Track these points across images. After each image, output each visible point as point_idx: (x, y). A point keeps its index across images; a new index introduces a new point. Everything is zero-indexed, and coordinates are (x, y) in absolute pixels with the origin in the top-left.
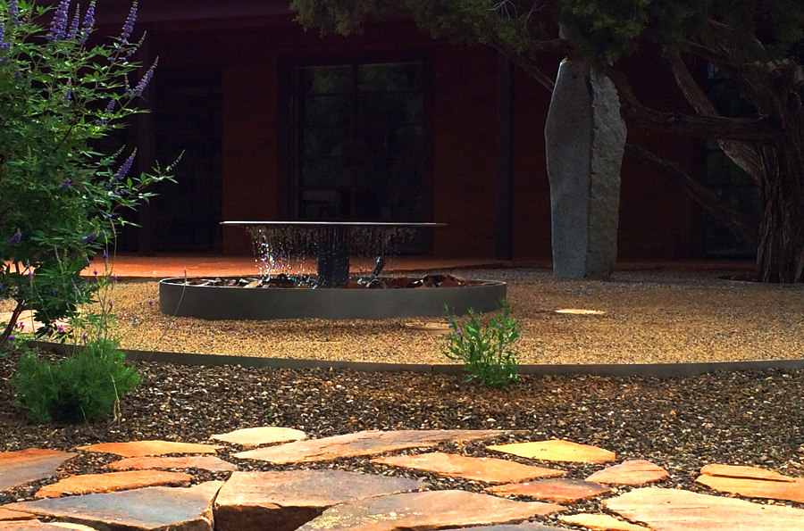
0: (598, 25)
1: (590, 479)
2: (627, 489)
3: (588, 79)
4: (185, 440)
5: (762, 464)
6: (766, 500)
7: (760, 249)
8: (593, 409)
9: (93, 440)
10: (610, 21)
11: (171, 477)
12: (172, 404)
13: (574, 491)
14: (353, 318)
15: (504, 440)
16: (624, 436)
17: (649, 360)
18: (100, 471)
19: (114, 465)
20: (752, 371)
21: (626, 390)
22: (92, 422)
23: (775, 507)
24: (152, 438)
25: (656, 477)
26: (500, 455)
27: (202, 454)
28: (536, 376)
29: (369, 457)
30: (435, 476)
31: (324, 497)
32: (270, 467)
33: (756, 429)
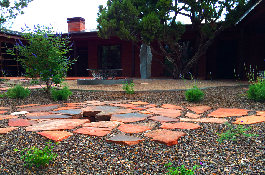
0: (147, 36)
1: (145, 107)
2: (150, 108)
3: (146, 47)
4: (80, 102)
5: (172, 104)
6: (172, 109)
7: (173, 74)
8: (146, 97)
9: (64, 103)
10: (149, 36)
11: (76, 108)
12: (78, 97)
13: (142, 108)
14: (108, 84)
15: (131, 102)
16: (150, 101)
17: (155, 90)
18: (65, 107)
19: (67, 106)
20: (171, 91)
21: (151, 94)
22: (64, 100)
23: (174, 110)
24: (74, 102)
25: (155, 106)
26: (130, 104)
27: (82, 104)
28: (137, 93)
29: (109, 104)
30: (120, 107)
31: (101, 110)
32: (93, 106)
33: (171, 99)
